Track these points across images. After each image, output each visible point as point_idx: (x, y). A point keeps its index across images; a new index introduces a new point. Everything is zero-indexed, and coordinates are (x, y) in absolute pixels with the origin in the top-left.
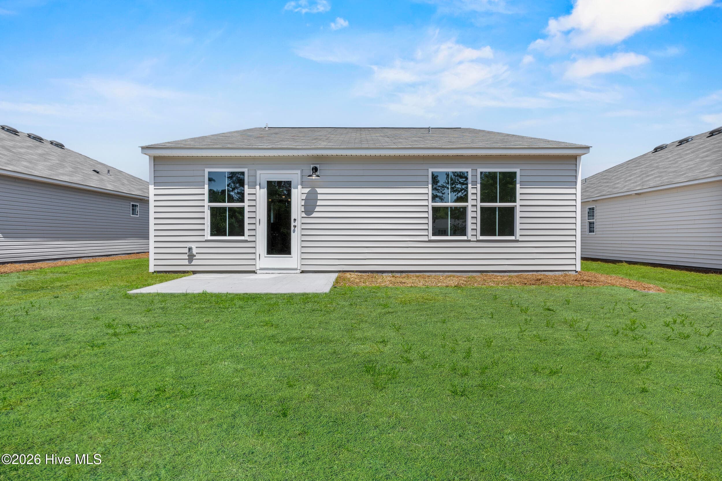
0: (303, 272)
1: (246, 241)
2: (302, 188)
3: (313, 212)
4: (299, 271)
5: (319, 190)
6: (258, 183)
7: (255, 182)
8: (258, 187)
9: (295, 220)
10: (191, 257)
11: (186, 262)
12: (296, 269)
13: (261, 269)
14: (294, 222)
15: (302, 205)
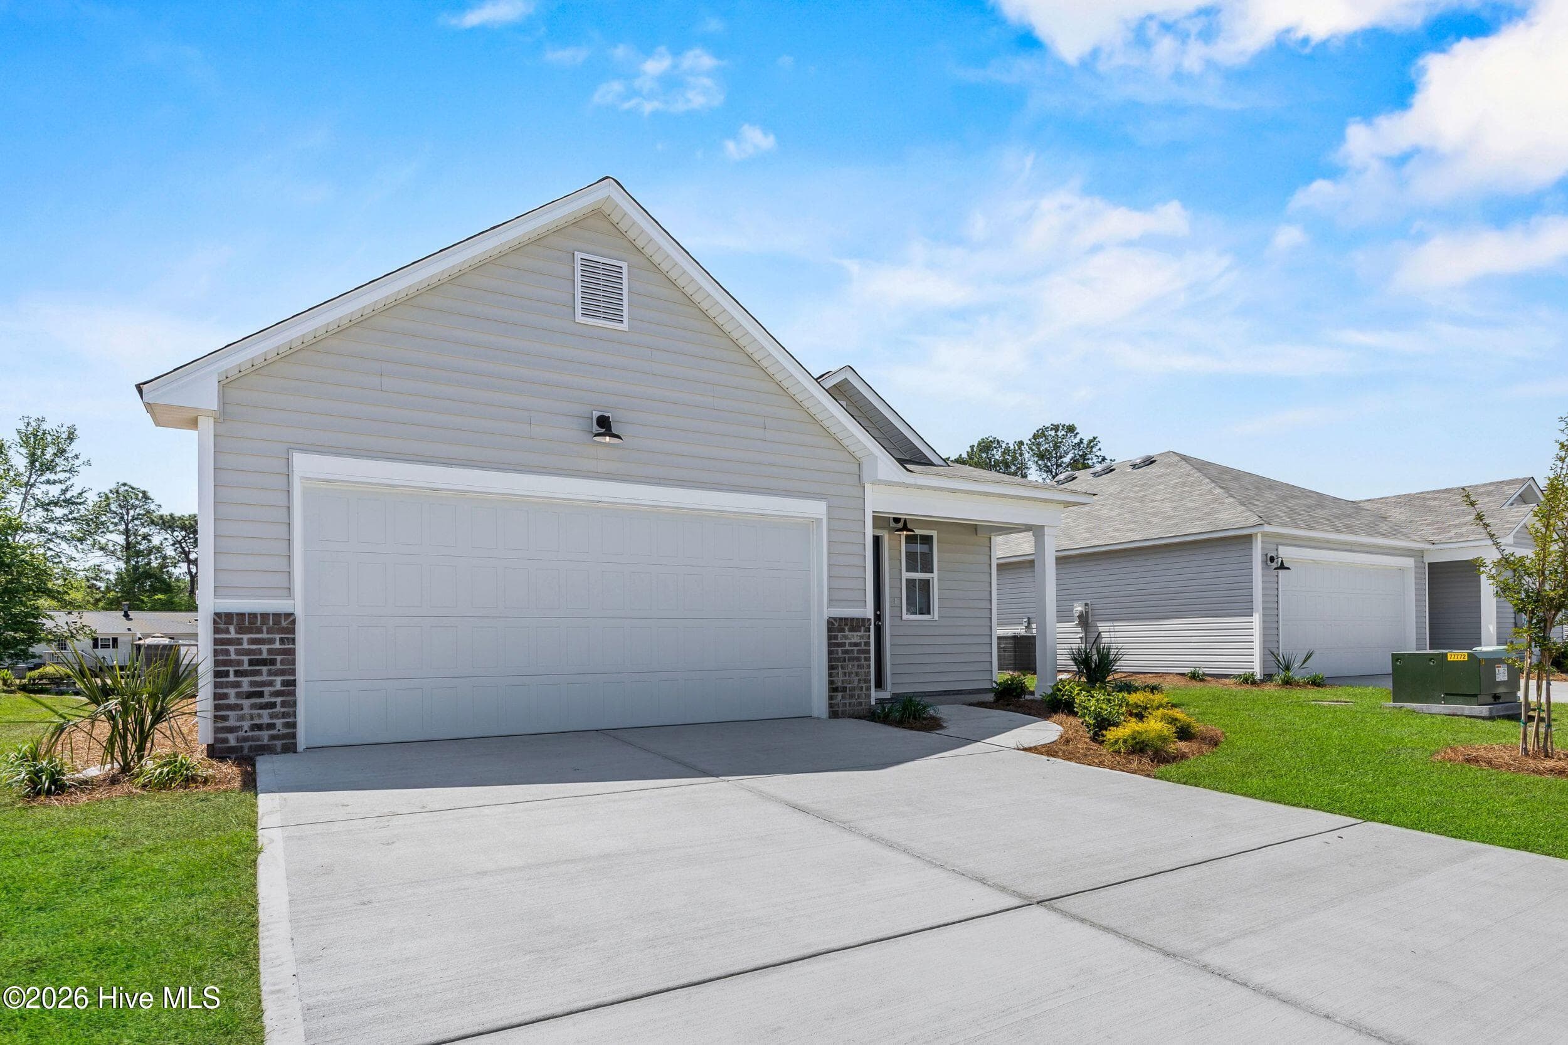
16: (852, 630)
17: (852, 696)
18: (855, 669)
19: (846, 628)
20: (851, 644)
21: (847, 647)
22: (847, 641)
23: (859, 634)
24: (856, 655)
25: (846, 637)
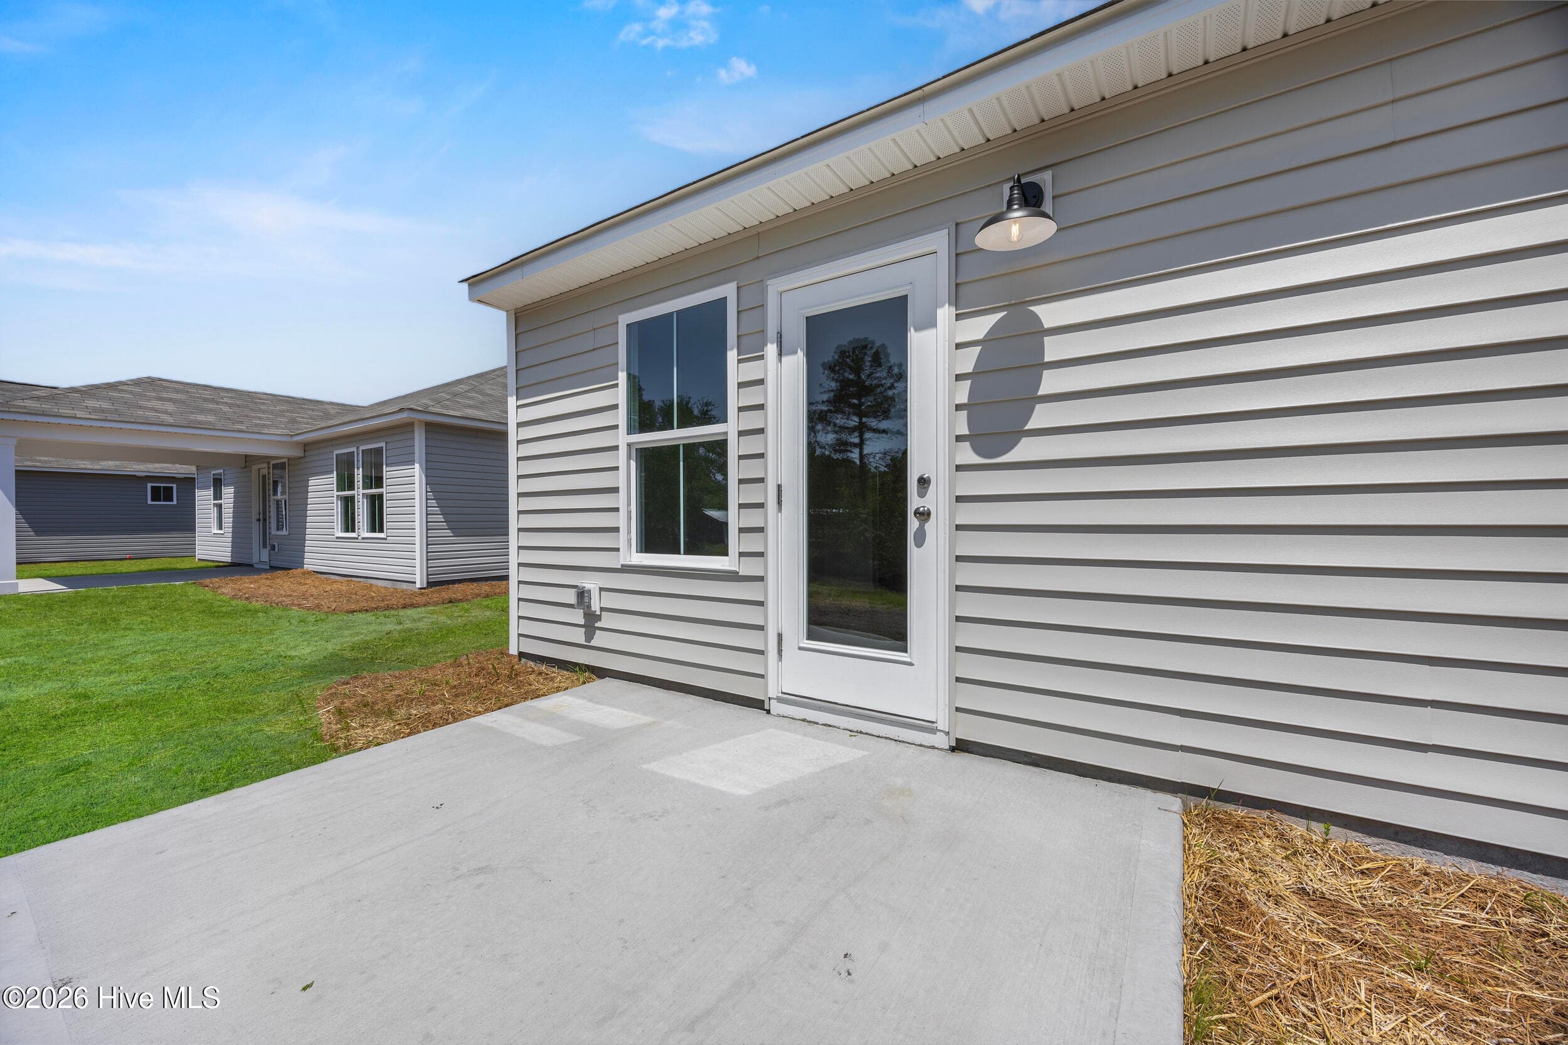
0: (961, 747)
1: (732, 577)
2: (959, 317)
3: (1017, 434)
4: (941, 741)
5: (1050, 314)
6: (772, 332)
7: (763, 332)
8: (771, 349)
9: (924, 482)
10: (591, 622)
11: (578, 636)
12: (929, 727)
13: (789, 699)
14: (922, 494)
15: (959, 407)
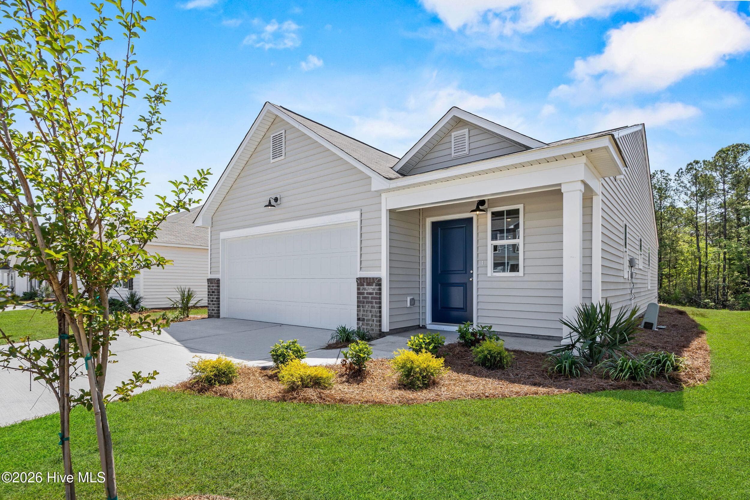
16: (368, 284)
17: (368, 325)
18: (370, 309)
19: (365, 284)
20: (367, 293)
21: (365, 295)
22: (366, 292)
23: (372, 287)
24: (370, 300)
25: (364, 289)
